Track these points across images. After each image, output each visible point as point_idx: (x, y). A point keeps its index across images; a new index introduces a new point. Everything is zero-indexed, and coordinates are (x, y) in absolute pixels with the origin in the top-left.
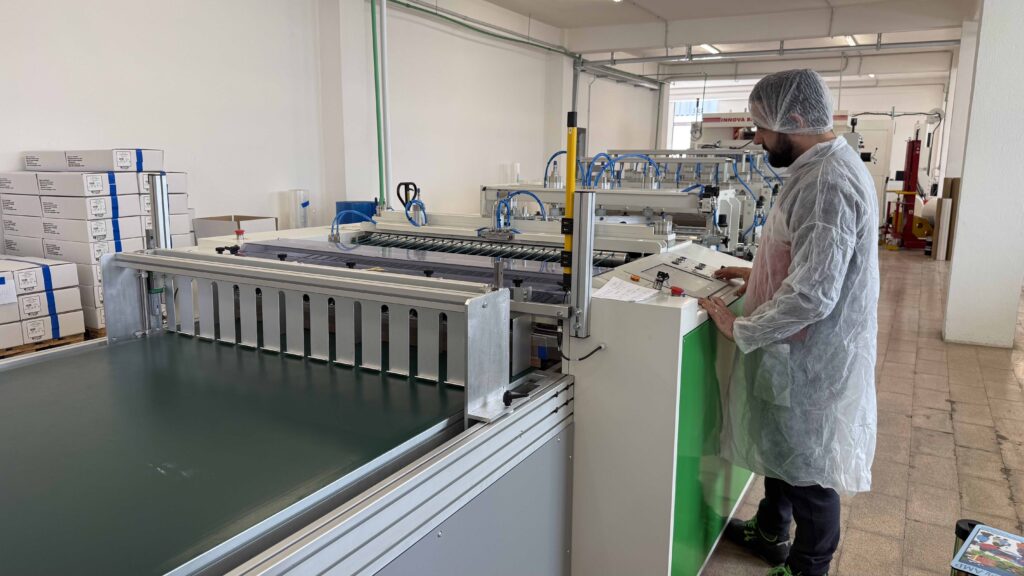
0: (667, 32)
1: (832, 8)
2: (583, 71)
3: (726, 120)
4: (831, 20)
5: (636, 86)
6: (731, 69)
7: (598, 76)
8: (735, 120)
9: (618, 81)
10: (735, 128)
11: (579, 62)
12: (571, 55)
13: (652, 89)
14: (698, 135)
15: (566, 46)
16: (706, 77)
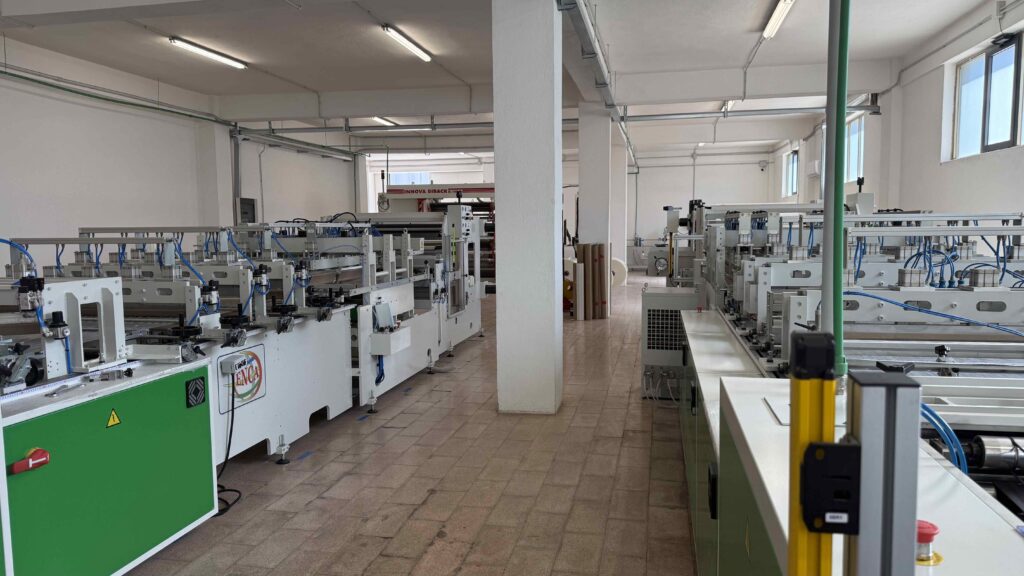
0: (319, 103)
1: (470, 86)
2: (244, 139)
3: (408, 192)
4: (471, 97)
5: (323, 156)
6: (419, 143)
7: (270, 146)
8: (417, 191)
9: (299, 151)
10: (419, 199)
11: (235, 132)
12: (226, 123)
13: (345, 161)
14: (386, 205)
15: (217, 114)
16: (388, 150)
